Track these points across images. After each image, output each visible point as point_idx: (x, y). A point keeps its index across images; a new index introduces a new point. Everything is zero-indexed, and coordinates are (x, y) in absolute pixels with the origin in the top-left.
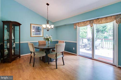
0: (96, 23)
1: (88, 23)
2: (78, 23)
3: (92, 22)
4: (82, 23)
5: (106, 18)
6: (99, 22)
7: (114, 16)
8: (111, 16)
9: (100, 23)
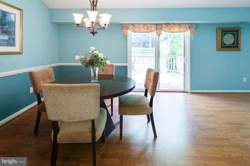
0: (166, 30)
1: (153, 28)
2: (133, 25)
3: (159, 27)
4: (141, 25)
5: (180, 24)
6: (170, 29)
7: (188, 24)
8: (186, 24)
9: (172, 31)
